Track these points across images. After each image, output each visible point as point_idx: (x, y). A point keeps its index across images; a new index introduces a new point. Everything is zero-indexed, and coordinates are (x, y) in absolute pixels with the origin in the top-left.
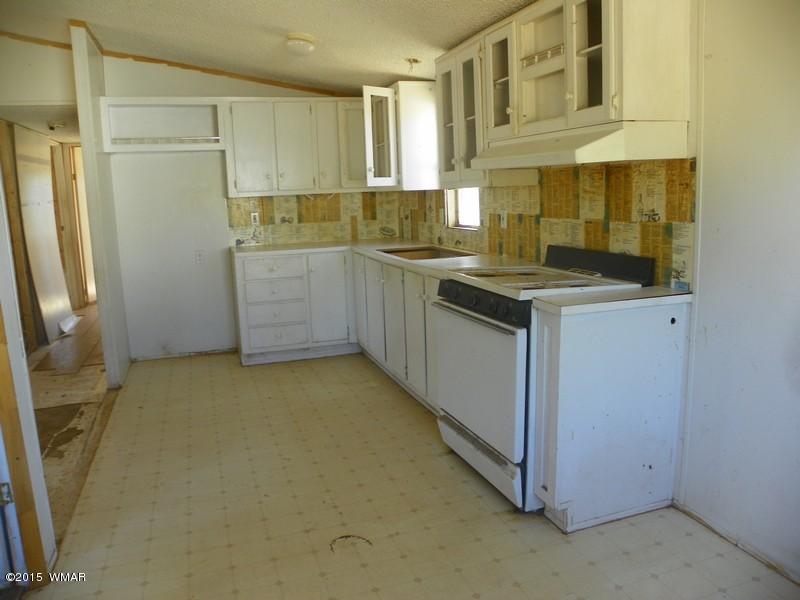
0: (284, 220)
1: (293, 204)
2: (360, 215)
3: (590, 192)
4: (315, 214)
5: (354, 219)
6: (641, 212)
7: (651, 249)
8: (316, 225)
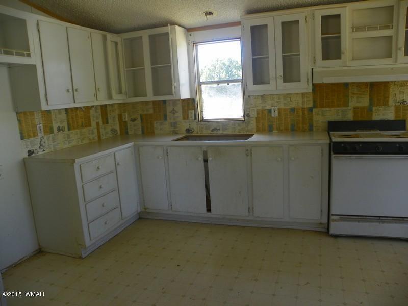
0: (59, 129)
1: (63, 116)
2: (100, 121)
3: (357, 94)
4: (77, 123)
5: (98, 124)
6: (395, 101)
7: (402, 116)
8: (78, 131)
